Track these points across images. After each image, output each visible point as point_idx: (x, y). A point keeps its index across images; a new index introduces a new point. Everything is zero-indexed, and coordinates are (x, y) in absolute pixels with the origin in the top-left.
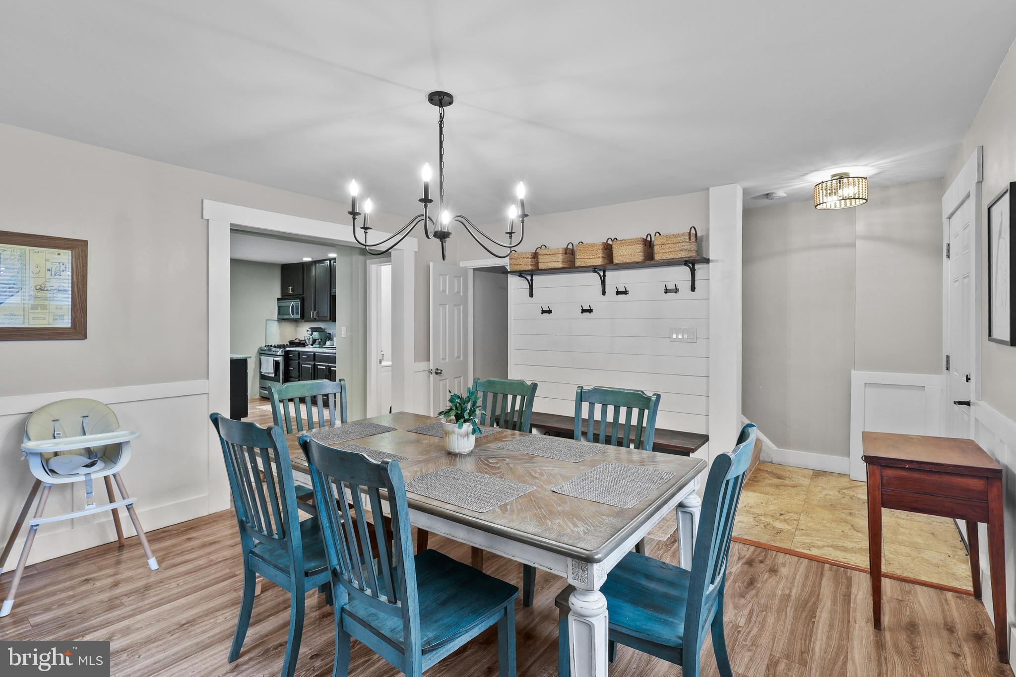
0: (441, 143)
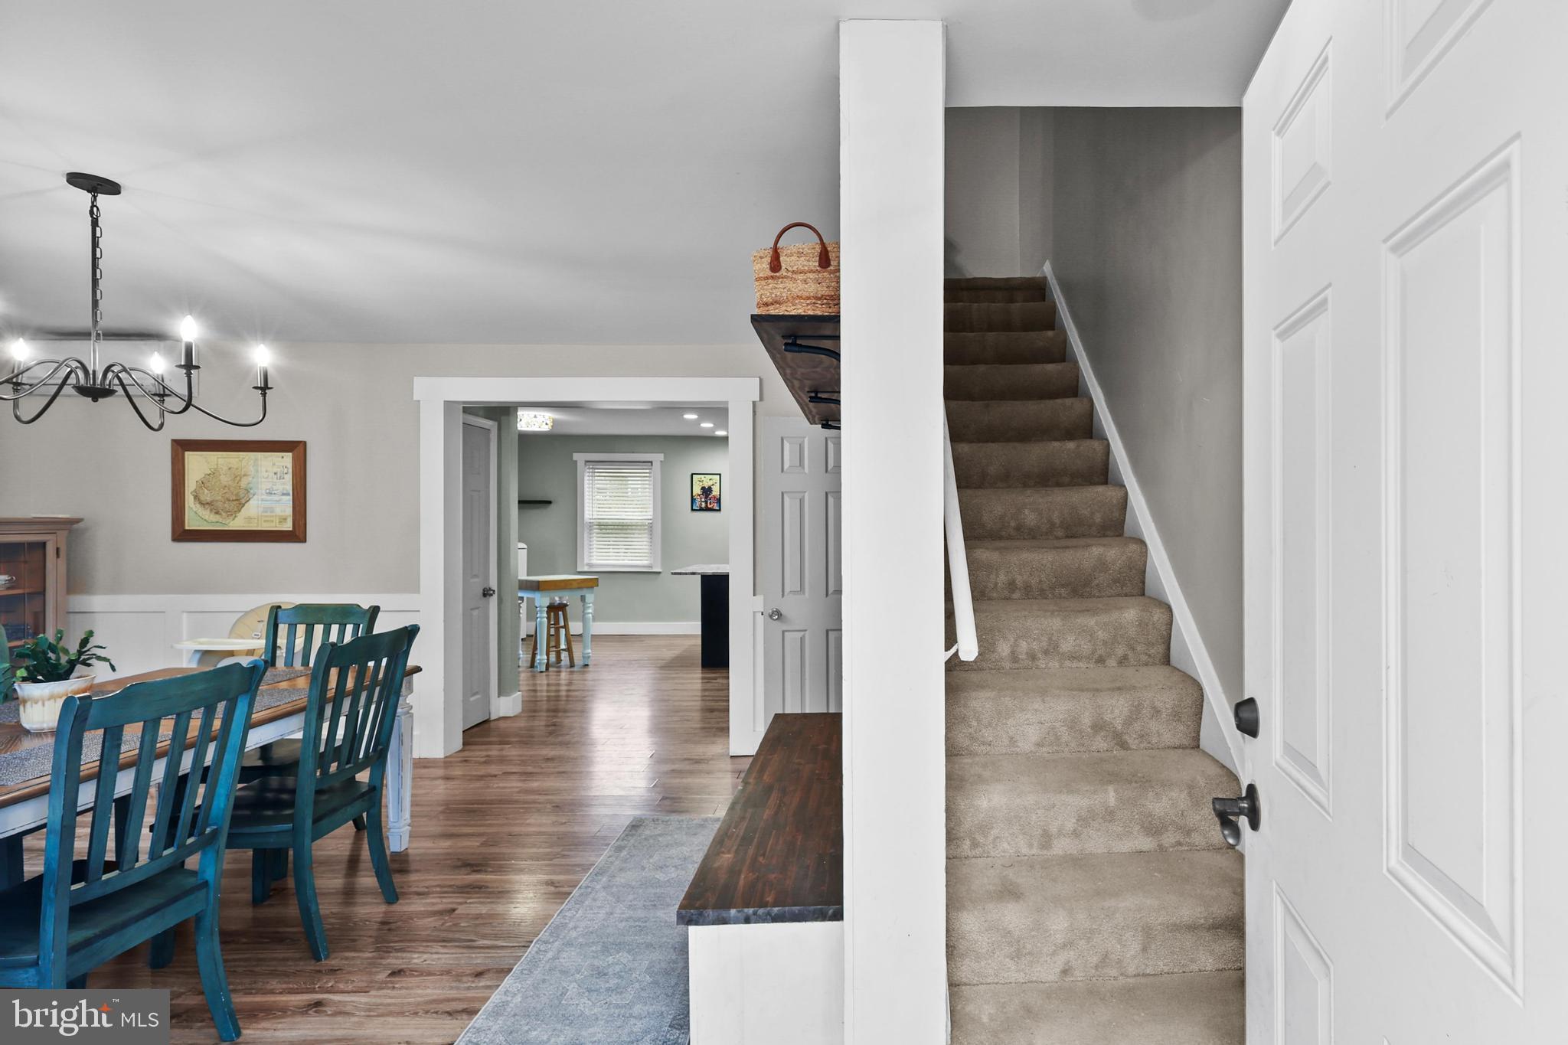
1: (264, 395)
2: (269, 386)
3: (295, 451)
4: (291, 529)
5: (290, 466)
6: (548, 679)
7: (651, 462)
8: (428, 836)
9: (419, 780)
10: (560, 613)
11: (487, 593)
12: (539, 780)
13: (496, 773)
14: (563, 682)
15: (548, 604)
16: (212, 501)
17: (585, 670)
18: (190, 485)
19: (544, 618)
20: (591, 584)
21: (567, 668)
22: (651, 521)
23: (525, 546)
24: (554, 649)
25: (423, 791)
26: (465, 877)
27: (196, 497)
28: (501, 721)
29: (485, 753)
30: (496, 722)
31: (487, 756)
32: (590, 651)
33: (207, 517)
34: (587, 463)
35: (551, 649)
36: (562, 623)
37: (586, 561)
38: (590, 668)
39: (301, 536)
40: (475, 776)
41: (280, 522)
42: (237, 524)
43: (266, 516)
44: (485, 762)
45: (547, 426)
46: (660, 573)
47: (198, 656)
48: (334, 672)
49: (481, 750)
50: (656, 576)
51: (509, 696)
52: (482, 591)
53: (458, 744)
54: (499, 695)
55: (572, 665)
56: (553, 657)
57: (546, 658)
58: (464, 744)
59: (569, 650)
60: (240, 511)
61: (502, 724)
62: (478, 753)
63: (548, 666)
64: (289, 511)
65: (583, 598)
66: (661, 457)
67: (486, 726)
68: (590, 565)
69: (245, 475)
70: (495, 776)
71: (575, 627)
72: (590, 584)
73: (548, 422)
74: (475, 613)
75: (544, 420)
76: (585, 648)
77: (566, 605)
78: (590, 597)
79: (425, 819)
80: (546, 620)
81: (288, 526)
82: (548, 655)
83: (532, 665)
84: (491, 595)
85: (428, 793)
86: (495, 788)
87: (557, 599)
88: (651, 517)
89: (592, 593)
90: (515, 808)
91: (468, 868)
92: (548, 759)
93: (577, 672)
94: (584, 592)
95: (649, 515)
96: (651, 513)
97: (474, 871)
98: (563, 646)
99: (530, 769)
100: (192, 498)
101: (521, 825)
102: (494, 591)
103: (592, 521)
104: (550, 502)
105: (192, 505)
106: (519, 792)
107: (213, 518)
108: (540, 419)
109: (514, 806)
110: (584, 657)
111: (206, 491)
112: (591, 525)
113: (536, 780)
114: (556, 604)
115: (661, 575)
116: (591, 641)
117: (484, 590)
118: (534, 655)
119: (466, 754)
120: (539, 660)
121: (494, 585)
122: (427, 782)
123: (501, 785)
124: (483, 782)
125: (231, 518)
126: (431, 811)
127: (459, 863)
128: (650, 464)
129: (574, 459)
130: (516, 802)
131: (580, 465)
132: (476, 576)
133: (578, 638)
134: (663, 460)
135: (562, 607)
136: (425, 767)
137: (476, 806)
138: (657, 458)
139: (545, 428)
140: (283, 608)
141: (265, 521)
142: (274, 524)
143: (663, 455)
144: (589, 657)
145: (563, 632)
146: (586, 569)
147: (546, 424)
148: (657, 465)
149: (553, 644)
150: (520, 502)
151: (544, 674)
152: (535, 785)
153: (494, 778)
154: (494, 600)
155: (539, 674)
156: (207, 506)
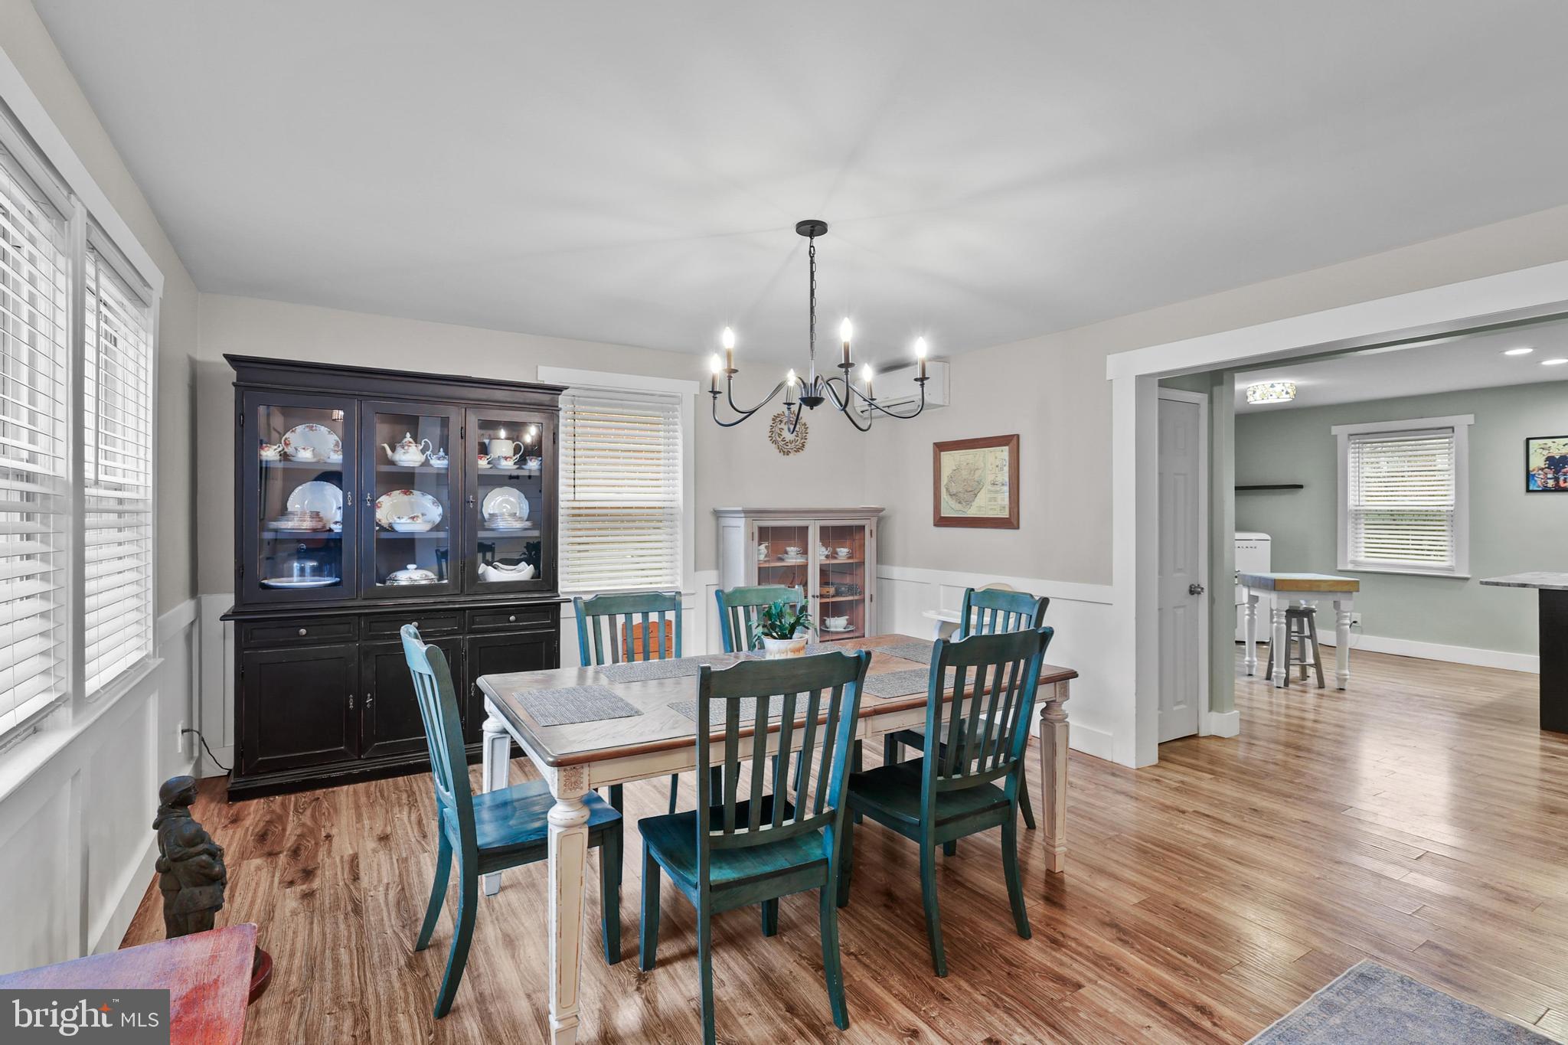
0: (812, 273)
1: (922, 385)
2: (927, 376)
3: (1011, 445)
4: (1008, 517)
5: (1007, 459)
6: (1288, 699)
7: (1453, 428)
8: (1087, 865)
9: (1102, 788)
10: (1306, 619)
11: (1194, 591)
12: (1235, 837)
13: (1185, 808)
14: (1310, 707)
15: (1287, 608)
16: (957, 493)
17: (1341, 695)
18: (944, 480)
19: (1282, 623)
20: (1349, 588)
21: (1315, 688)
22: (1452, 508)
23: (1269, 538)
24: (1298, 662)
25: (1102, 804)
26: (1107, 942)
27: (947, 489)
28: (1213, 741)
29: (1180, 777)
30: (1205, 740)
31: (1182, 782)
32: (1347, 672)
33: (953, 506)
34: (1351, 437)
35: (1292, 662)
36: (1307, 632)
37: (1350, 557)
38: (1346, 695)
39: (1015, 523)
40: (1161, 804)
41: (1001, 510)
42: (972, 512)
43: (991, 505)
44: (1177, 789)
45: (1288, 396)
46: (1467, 579)
47: (939, 624)
48: (951, 671)
49: (1177, 772)
50: (1460, 583)
51: (1223, 712)
52: (1188, 588)
53: (1153, 757)
54: (1211, 709)
55: (1321, 685)
56: (1295, 672)
57: (1284, 671)
58: (1160, 758)
59: (1317, 665)
60: (974, 501)
61: (1213, 746)
62: (1174, 775)
63: (1287, 682)
64: (1006, 502)
65: (1337, 605)
66: (1470, 419)
67: (1193, 742)
68: (1354, 562)
69: (977, 469)
70: (1183, 812)
71: (1326, 636)
72: (1346, 588)
73: (1290, 391)
74: (1180, 611)
75: (1283, 388)
76: (1341, 666)
77: (1313, 611)
78: (1346, 604)
79: (1091, 841)
80: (1284, 626)
81: (1005, 514)
82: (1287, 667)
83: (1269, 678)
84: (1199, 593)
85: (1104, 809)
86: (1177, 829)
87: (1303, 602)
88: (1452, 503)
89: (1350, 599)
90: (1192, 867)
91: (1114, 931)
92: (1255, 810)
93: (1327, 696)
94: (1338, 597)
95: (1450, 500)
96: (1453, 497)
97: (1121, 940)
98: (1310, 660)
99: (1228, 817)
100: (945, 490)
101: (1193, 896)
102: (1202, 589)
103: (1358, 508)
104: (1301, 487)
105: (945, 496)
106: (1204, 846)
107: (958, 506)
108: (1279, 388)
109: (1192, 863)
110: (1338, 679)
111: (953, 484)
112: (1357, 515)
113: (1232, 837)
114: (1301, 609)
115: (1469, 582)
116: (1349, 657)
117: (1191, 587)
118: (1270, 666)
119: (1158, 771)
120: (1276, 672)
121: (1204, 583)
122: (1109, 794)
123: (1186, 827)
124: (1168, 815)
125: (968, 506)
126: (1102, 833)
127: (1107, 919)
128: (1451, 430)
129: (1333, 433)
130: (1196, 858)
131: (1342, 440)
132: (1180, 570)
133: (1329, 650)
134: (1472, 423)
135: (1308, 613)
136: (1113, 774)
137: (1149, 845)
138: (1463, 421)
139: (1285, 399)
140: (976, 591)
141: (991, 509)
142: (995, 512)
143: (1473, 415)
144: (1345, 680)
145: (1308, 642)
146: (1350, 567)
147: (1287, 393)
148: (1462, 432)
149: (1295, 654)
150: (1237, 488)
151: (1282, 690)
152: (1228, 842)
153: (1181, 815)
154: (1204, 597)
155: (1276, 690)
156: (954, 497)
